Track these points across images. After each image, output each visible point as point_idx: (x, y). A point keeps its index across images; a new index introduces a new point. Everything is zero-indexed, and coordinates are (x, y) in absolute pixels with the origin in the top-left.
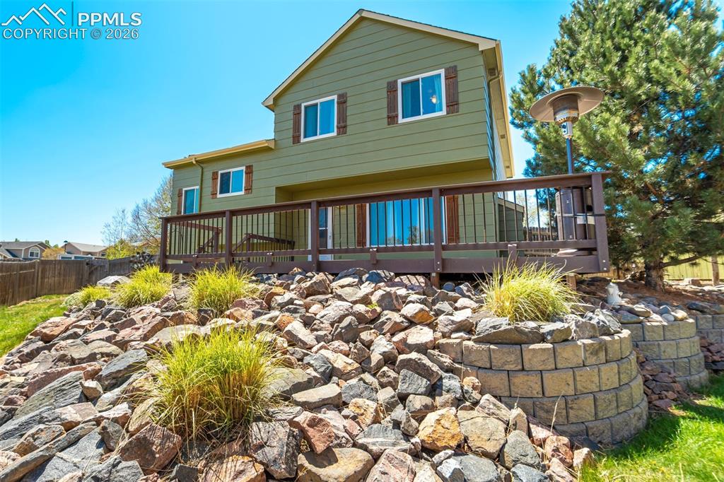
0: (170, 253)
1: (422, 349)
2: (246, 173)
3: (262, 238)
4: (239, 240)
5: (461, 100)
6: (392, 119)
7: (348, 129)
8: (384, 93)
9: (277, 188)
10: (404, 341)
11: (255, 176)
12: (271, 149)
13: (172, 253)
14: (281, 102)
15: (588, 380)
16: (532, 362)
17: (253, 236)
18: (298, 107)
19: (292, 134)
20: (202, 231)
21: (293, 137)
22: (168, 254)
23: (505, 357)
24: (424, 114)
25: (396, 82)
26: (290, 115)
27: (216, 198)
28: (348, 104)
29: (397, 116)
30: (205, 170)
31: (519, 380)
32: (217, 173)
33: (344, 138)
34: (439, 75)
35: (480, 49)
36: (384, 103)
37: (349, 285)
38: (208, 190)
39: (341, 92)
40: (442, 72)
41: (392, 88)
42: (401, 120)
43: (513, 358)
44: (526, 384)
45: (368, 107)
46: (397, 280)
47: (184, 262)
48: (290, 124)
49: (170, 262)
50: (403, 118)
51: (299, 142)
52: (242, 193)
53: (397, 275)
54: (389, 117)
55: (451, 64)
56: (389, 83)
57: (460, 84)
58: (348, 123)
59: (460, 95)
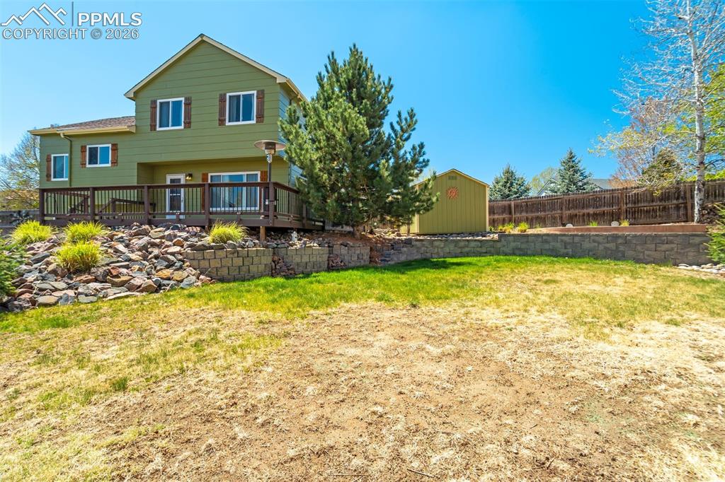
0: (48, 212)
1: (173, 254)
2: (112, 150)
3: (126, 201)
4: (107, 202)
5: (265, 115)
6: (222, 122)
7: (192, 124)
8: (217, 102)
9: (138, 164)
10: (166, 251)
11: (120, 152)
12: (133, 133)
13: (49, 212)
14: (141, 95)
15: (228, 262)
16: (207, 256)
17: (117, 200)
18: (154, 102)
19: (149, 123)
20: (73, 197)
21: (151, 125)
22: (45, 213)
23: (199, 255)
24: (243, 120)
25: (225, 95)
26: (148, 108)
27: (85, 167)
28: (192, 106)
29: (225, 120)
30: (73, 143)
31: (202, 262)
32: (85, 147)
33: (188, 131)
34: (253, 94)
35: (278, 82)
36: (217, 109)
37: (160, 231)
38: (77, 160)
39: (187, 96)
40: (255, 92)
41: (222, 99)
42: (228, 124)
43: (200, 255)
44: (204, 264)
45: (206, 111)
46: (187, 229)
47: (57, 219)
48: (148, 115)
49: (46, 218)
50: (229, 121)
51: (155, 129)
52: (109, 165)
53: (188, 226)
54: (219, 120)
55: (262, 88)
56: (221, 95)
57: (266, 103)
58: (192, 120)
59: (265, 111)
